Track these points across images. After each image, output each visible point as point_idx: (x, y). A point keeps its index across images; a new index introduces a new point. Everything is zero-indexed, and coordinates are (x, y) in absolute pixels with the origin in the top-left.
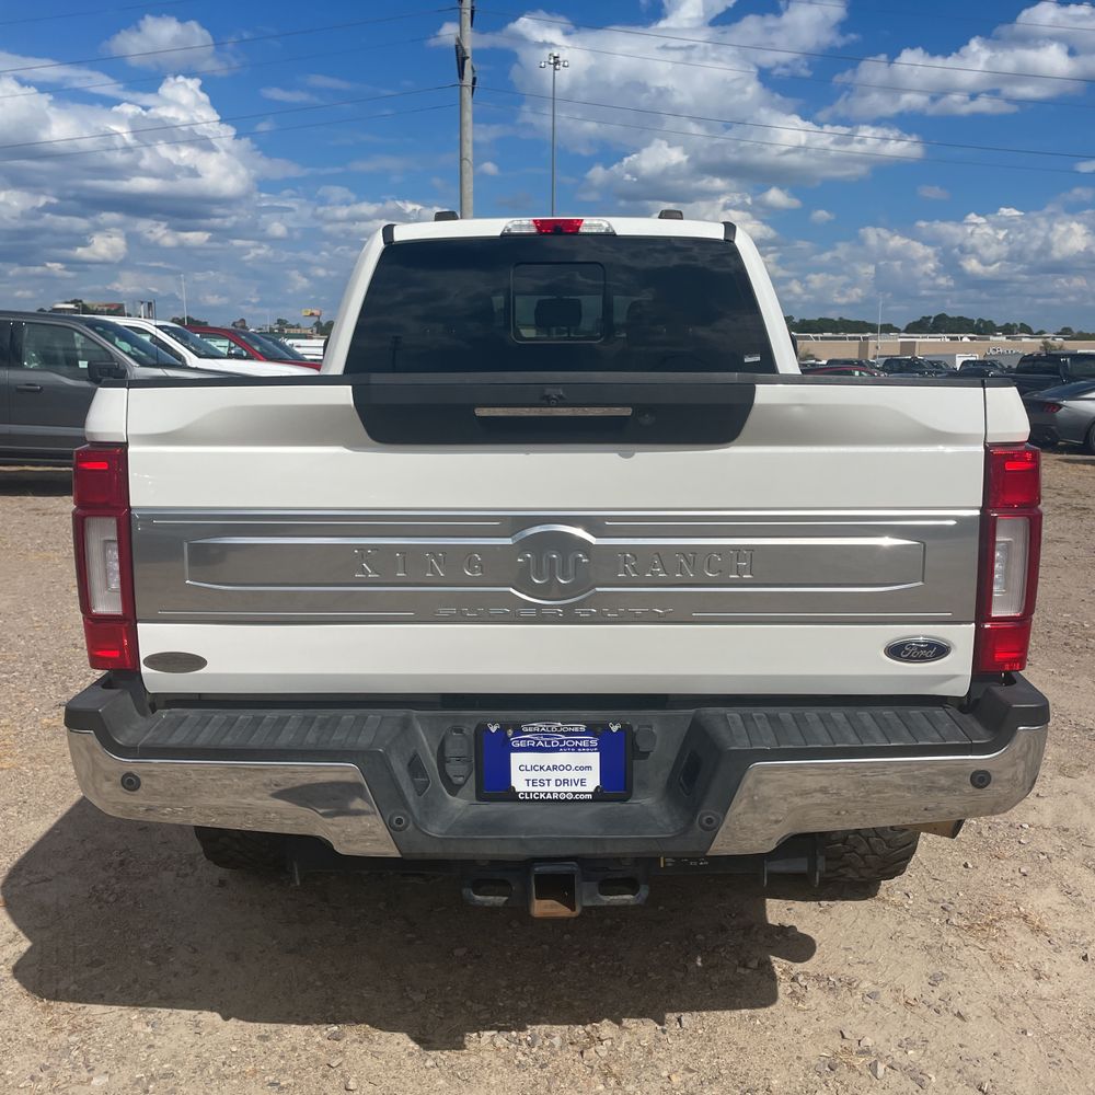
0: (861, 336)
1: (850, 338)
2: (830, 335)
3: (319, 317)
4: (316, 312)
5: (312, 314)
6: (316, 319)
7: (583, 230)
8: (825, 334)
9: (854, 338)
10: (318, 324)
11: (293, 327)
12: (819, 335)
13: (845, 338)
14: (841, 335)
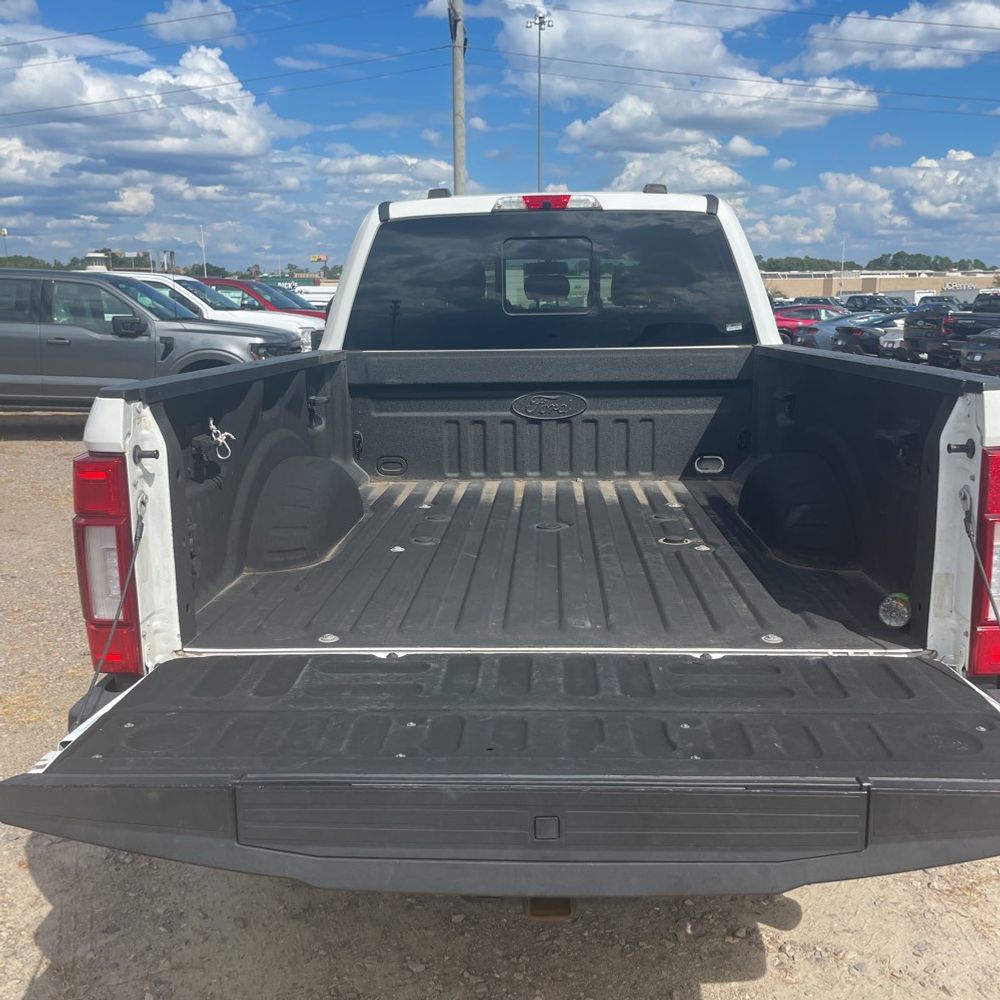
0: (826, 273)
1: (815, 276)
2: (796, 272)
3: (325, 262)
4: (323, 258)
5: (319, 260)
6: (323, 264)
7: (570, 205)
8: (792, 272)
9: (819, 276)
10: (325, 269)
11: (302, 272)
12: (787, 273)
13: (810, 276)
14: (808, 272)
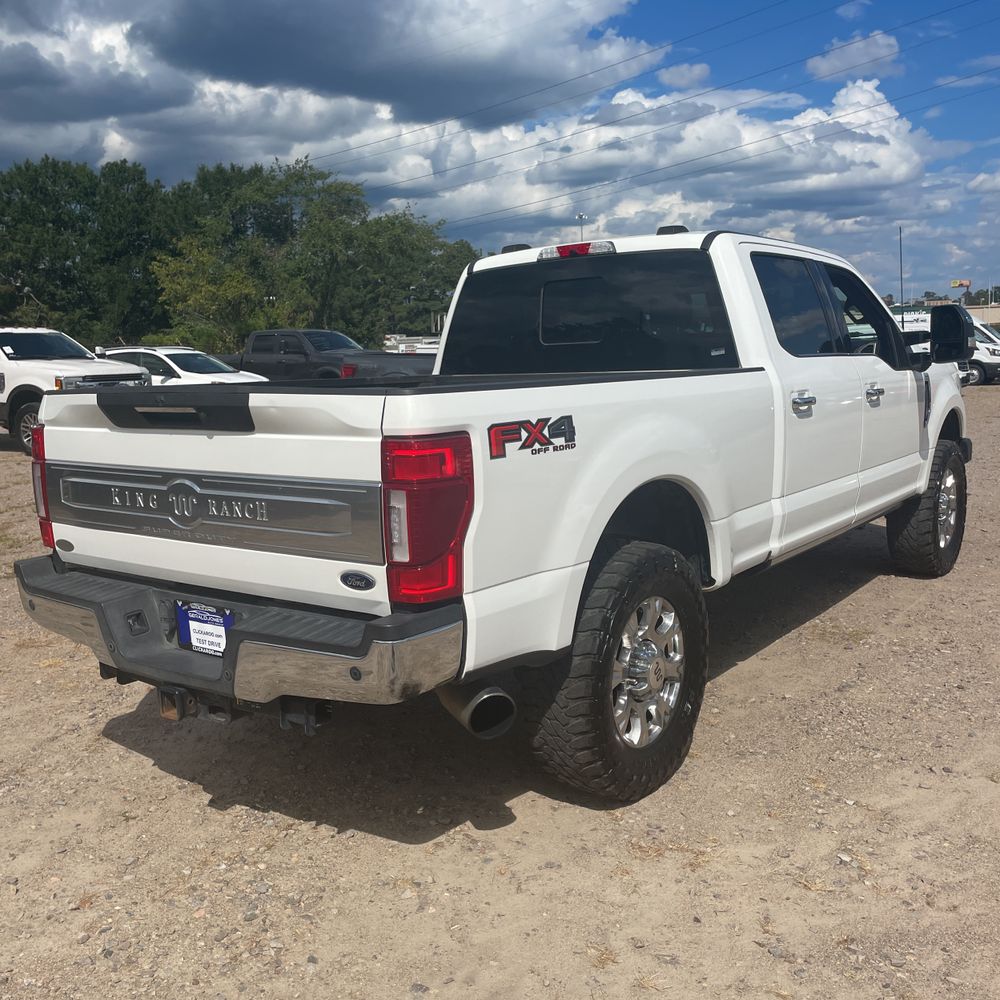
3: (968, 287)
4: (966, 283)
5: (961, 285)
6: (964, 290)
10: (967, 295)
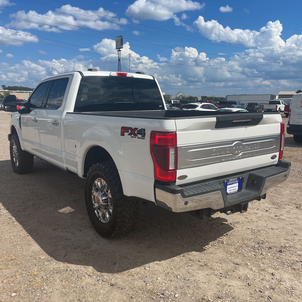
0: (29, 92)
1: (25, 92)
2: (19, 91)
8: (18, 91)
9: (27, 92)
12: (16, 91)
13: (24, 92)
14: (22, 91)
